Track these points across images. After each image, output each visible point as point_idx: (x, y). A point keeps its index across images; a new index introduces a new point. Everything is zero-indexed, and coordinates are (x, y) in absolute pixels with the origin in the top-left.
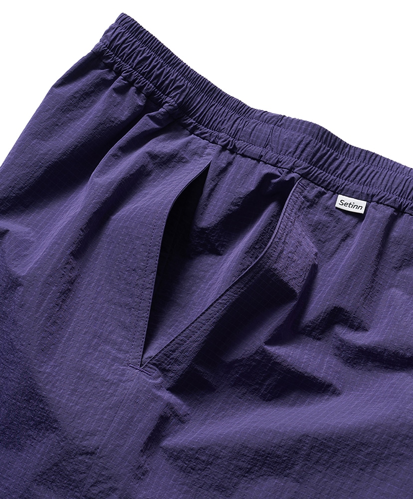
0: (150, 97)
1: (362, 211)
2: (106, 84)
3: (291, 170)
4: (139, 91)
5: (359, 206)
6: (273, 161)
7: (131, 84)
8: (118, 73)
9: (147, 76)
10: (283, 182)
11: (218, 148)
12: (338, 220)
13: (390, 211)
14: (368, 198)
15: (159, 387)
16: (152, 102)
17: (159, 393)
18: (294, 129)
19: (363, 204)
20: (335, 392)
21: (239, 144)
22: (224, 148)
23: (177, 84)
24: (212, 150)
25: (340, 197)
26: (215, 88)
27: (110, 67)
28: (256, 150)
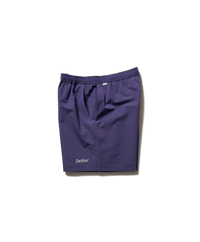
0: (71, 83)
1: (107, 84)
2: (65, 84)
3: (95, 84)
4: (69, 83)
5: (106, 84)
6: (92, 83)
7: (68, 83)
8: (66, 82)
9: (69, 80)
10: (95, 85)
11: (83, 85)
12: (104, 87)
13: (110, 83)
14: (107, 82)
15: (94, 122)
16: (72, 83)
17: (95, 122)
18: (92, 78)
19: (106, 83)
20: (115, 109)
21: (86, 83)
22: (84, 84)
23: (73, 79)
24: (82, 85)
25: (103, 84)
26: (78, 76)
27: (64, 82)
28: (89, 83)
